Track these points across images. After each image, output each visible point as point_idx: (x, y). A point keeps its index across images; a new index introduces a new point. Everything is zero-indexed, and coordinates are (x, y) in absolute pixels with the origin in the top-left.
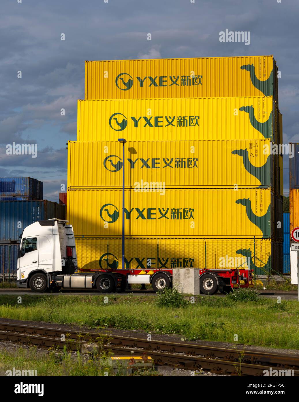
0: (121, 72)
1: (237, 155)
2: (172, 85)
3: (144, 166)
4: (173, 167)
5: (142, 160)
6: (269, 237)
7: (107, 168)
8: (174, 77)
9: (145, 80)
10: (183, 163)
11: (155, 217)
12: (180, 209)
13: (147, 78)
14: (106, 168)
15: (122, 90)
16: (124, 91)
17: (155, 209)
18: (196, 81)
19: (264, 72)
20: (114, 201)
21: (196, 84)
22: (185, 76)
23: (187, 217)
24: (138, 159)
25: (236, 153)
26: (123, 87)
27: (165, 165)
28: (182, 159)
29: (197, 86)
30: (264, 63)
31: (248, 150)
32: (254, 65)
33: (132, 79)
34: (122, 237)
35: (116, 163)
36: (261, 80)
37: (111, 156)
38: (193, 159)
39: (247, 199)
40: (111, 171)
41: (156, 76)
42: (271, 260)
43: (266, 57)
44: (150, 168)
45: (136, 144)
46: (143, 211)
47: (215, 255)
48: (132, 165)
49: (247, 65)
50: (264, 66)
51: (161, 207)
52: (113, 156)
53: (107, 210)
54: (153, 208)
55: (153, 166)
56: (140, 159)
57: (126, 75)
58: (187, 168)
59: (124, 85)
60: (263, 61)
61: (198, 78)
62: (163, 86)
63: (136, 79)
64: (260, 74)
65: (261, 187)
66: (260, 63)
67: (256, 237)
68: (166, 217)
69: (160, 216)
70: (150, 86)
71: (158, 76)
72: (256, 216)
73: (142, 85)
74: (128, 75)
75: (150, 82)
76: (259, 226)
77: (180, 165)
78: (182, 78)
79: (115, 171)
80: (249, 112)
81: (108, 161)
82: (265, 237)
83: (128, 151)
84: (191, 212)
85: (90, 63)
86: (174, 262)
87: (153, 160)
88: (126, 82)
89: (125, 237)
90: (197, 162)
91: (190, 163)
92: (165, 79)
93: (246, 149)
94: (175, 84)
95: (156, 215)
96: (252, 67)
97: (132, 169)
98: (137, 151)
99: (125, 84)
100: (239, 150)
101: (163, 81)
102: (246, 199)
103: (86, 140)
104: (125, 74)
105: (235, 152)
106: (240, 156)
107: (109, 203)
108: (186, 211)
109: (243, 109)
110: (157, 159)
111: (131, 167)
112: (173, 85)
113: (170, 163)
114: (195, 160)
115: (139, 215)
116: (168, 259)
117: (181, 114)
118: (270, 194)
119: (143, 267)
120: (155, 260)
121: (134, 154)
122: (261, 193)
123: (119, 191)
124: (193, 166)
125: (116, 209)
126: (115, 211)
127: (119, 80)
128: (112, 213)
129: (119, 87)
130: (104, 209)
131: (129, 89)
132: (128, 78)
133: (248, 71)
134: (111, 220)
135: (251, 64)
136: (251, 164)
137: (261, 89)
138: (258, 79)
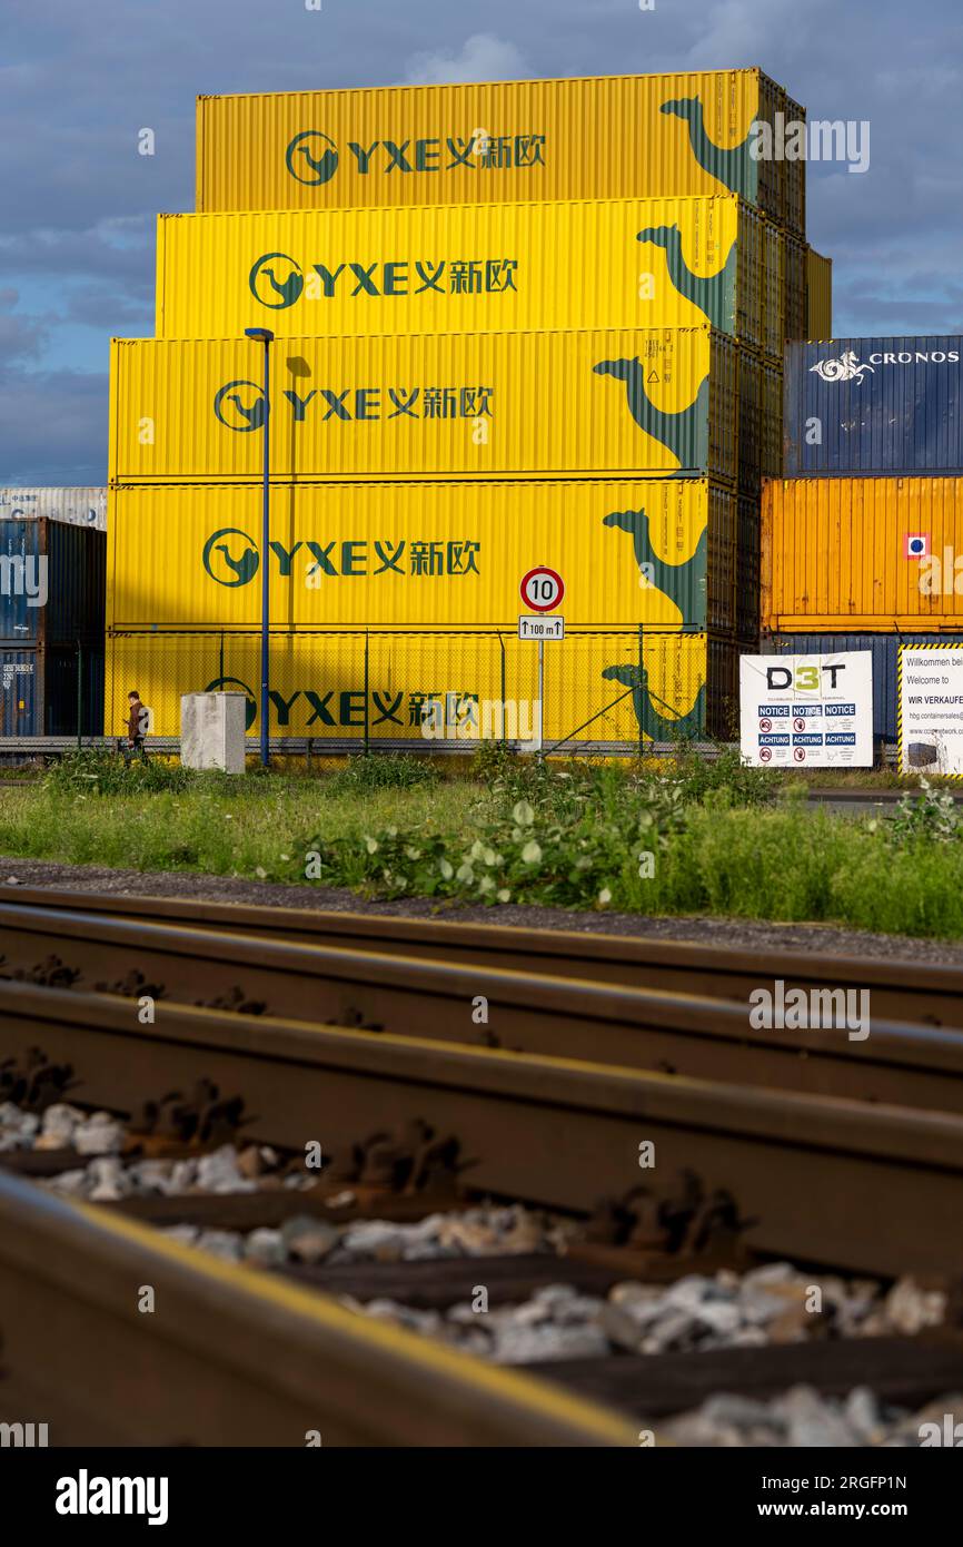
0: (301, 129)
1: (610, 376)
2: (453, 165)
3: (334, 414)
4: (418, 417)
5: (329, 395)
6: (702, 628)
7: (225, 420)
8: (460, 140)
9: (373, 153)
10: (449, 401)
11: (364, 569)
12: (437, 544)
13: (381, 145)
14: (221, 420)
15: (304, 185)
16: (310, 187)
17: (364, 544)
18: (525, 154)
19: (730, 122)
20: (243, 519)
21: (527, 162)
22: (492, 139)
23: (458, 569)
24: (315, 392)
25: (607, 371)
26: (310, 174)
27: (394, 409)
28: (446, 390)
29: (527, 167)
30: (732, 92)
31: (644, 361)
32: (700, 100)
33: (334, 150)
34: (260, 628)
35: (252, 406)
37: (235, 384)
38: (477, 391)
39: (637, 511)
40: (235, 429)
41: (406, 139)
42: (704, 696)
43: (739, 75)
44: (350, 418)
45: (310, 345)
46: (328, 551)
48: (298, 408)
49: (679, 100)
50: (732, 101)
51: (382, 536)
52: (242, 383)
53: (224, 548)
54: (358, 540)
55: (360, 414)
57: (317, 137)
58: (459, 419)
59: (310, 169)
60: (730, 87)
61: (532, 144)
62: (428, 169)
63: (348, 148)
64: (718, 129)
65: (680, 477)
66: (718, 94)
67: (646, 629)
68: (396, 568)
69: (379, 564)
70: (389, 169)
71: (412, 138)
72: (662, 562)
74: (323, 138)
75: (389, 159)
76: (673, 596)
77: (438, 408)
79: (248, 429)
80: (665, 246)
81: (229, 398)
82: (689, 629)
83: (286, 368)
84: (471, 553)
85: (211, 101)
86: (418, 705)
87: (360, 395)
88: (317, 160)
89: (271, 628)
90: (490, 399)
91: (468, 404)
92: (432, 148)
93: (636, 359)
94: (462, 164)
95: (368, 565)
96: (696, 107)
97: (298, 423)
98: (312, 368)
99: (313, 165)
100: (614, 363)
101: (428, 155)
102: (633, 513)
104: (314, 133)
105: (604, 368)
107: (230, 527)
108: (455, 549)
109: (648, 235)
110: (370, 391)
111: (295, 418)
112: (456, 167)
113: (411, 402)
114: (485, 393)
115: (316, 561)
116: (400, 695)
117: (463, 255)
118: (705, 497)
119: (328, 720)
120: (363, 698)
121: (303, 375)
122: (681, 493)
123: (258, 490)
124: (477, 412)
125: (250, 546)
126: (248, 552)
127: (296, 154)
128: (237, 557)
129: (297, 174)
130: (216, 544)
131: (327, 180)
132: (323, 144)
133: (682, 118)
134: (236, 578)
135: (693, 98)
136: (649, 403)
137: (719, 175)
138: (712, 141)
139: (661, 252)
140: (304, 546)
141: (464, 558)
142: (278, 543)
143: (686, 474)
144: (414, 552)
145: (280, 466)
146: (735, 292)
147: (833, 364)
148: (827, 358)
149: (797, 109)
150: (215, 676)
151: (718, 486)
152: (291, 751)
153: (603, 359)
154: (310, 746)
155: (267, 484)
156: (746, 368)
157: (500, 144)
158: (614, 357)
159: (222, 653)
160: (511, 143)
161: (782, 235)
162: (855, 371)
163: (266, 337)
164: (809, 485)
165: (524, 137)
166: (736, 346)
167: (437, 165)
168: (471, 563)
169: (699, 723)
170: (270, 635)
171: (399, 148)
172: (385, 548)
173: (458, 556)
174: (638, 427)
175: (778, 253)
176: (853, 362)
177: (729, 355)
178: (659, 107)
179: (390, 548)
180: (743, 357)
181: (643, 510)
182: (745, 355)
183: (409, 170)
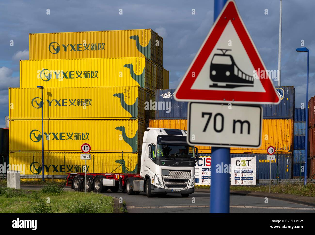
0: (52, 41)
1: (117, 97)
2: (85, 50)
3: (57, 105)
4: (75, 105)
5: (56, 101)
6: (136, 152)
7: (34, 106)
8: (86, 44)
9: (68, 47)
10: (82, 102)
11: (64, 139)
12: (80, 133)
13: (69, 45)
14: (33, 106)
16: (54, 54)
17: (64, 133)
19: (145, 41)
20: (38, 128)
21: (101, 49)
22: (93, 44)
23: (84, 139)
24: (53, 100)
25: (116, 96)
26: (54, 51)
27: (70, 104)
28: (81, 100)
29: (101, 50)
30: (145, 34)
31: (124, 94)
32: (138, 36)
33: (59, 46)
34: (42, 151)
35: (40, 103)
36: (143, 46)
38: (88, 100)
39: (123, 126)
40: (36, 108)
41: (75, 44)
42: (137, 166)
43: (147, 30)
45: (52, 89)
46: (57, 135)
47: (102, 163)
48: (50, 103)
49: (134, 36)
50: (145, 36)
51: (68, 132)
52: (37, 98)
53: (34, 134)
54: (63, 132)
55: (63, 105)
56: (55, 100)
57: (55, 43)
58: (84, 106)
59: (54, 50)
60: (145, 33)
61: (102, 45)
62: (80, 51)
63: (62, 46)
64: (142, 42)
66: (142, 35)
67: (123, 152)
68: (71, 139)
69: (67, 137)
70: (71, 51)
71: (76, 44)
72: (128, 138)
73: (66, 50)
74: (57, 44)
75: (71, 48)
76: (130, 145)
77: (80, 104)
78: (92, 45)
79: (39, 108)
80: (130, 68)
81: (35, 101)
83: (47, 95)
84: (87, 135)
85: (32, 35)
86: (76, 168)
87: (63, 101)
88: (56, 48)
89: (44, 151)
90: (91, 102)
91: (86, 103)
93: (122, 93)
94: (87, 50)
95: (65, 137)
97: (50, 107)
98: (52, 95)
99: (55, 49)
100: (118, 94)
101: (80, 47)
102: (122, 127)
103: (25, 87)
104: (55, 42)
105: (115, 95)
106: (118, 98)
107: (35, 129)
108: (84, 134)
109: (126, 66)
110: (65, 100)
111: (49, 106)
112: (86, 50)
113: (74, 102)
114: (90, 101)
115: (54, 137)
116: (72, 166)
117: (86, 70)
118: (137, 123)
119: (57, 171)
120: (64, 166)
121: (50, 96)
122: (132, 123)
123: (41, 121)
124: (88, 105)
125: (40, 133)
126: (39, 135)
127: (51, 47)
128: (37, 136)
129: (51, 51)
130: (32, 133)
131: (58, 53)
132: (57, 45)
133: (134, 40)
134: (37, 140)
135: (137, 35)
136: (125, 103)
137: (142, 53)
138: (141, 45)
139: (129, 69)
140: (51, 133)
141: (86, 136)
142: (46, 133)
143: (133, 118)
144: (75, 135)
145: (46, 116)
146: (145, 78)
147: (165, 94)
148: (164, 93)
149: (161, 38)
150: (33, 162)
151: (140, 121)
152: (49, 178)
153: (115, 93)
154: (53, 177)
155: (43, 120)
156: (148, 95)
157: (95, 45)
158: (118, 93)
159: (34, 157)
160: (97, 45)
161: (157, 66)
162: (170, 96)
163: (42, 88)
164: (159, 121)
165: (100, 44)
166: (145, 90)
167: (81, 50)
168: (87, 138)
169: (136, 172)
170: (44, 153)
171: (73, 46)
172: (69, 134)
173: (84, 136)
174: (123, 108)
175: (156, 70)
176: (170, 94)
177: (143, 92)
178: (129, 37)
179: (70, 134)
180: (147, 93)
181: (124, 126)
182: (147, 92)
183: (75, 51)
